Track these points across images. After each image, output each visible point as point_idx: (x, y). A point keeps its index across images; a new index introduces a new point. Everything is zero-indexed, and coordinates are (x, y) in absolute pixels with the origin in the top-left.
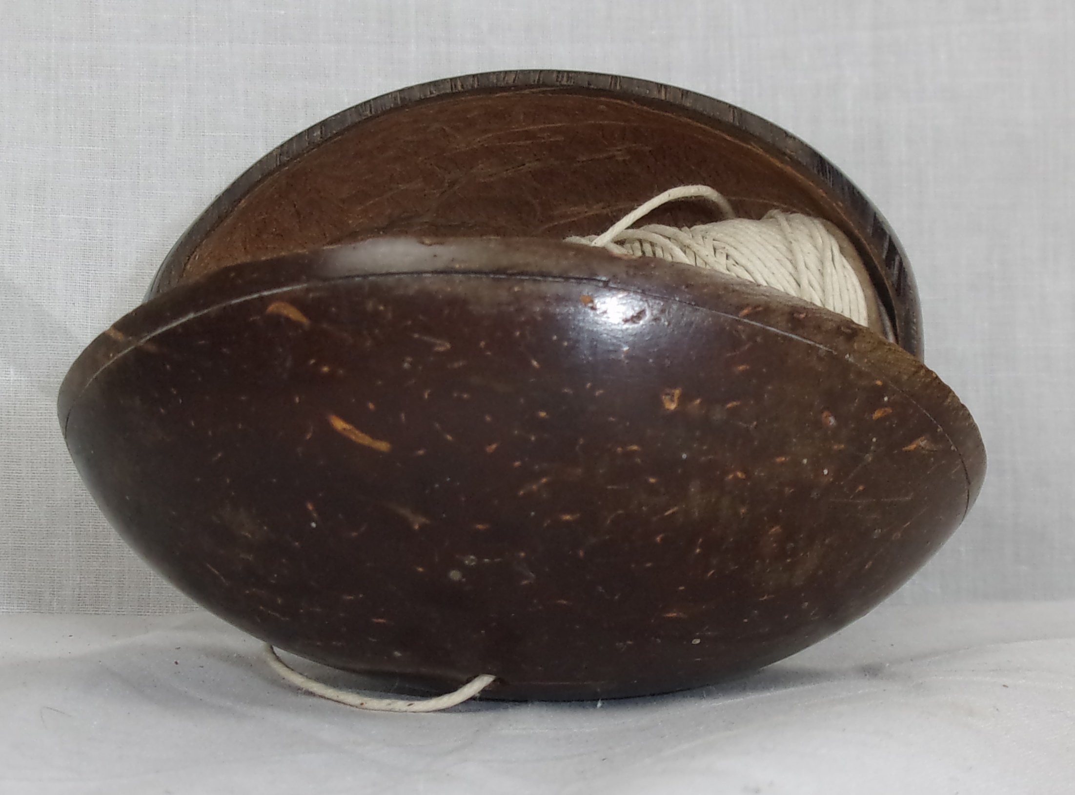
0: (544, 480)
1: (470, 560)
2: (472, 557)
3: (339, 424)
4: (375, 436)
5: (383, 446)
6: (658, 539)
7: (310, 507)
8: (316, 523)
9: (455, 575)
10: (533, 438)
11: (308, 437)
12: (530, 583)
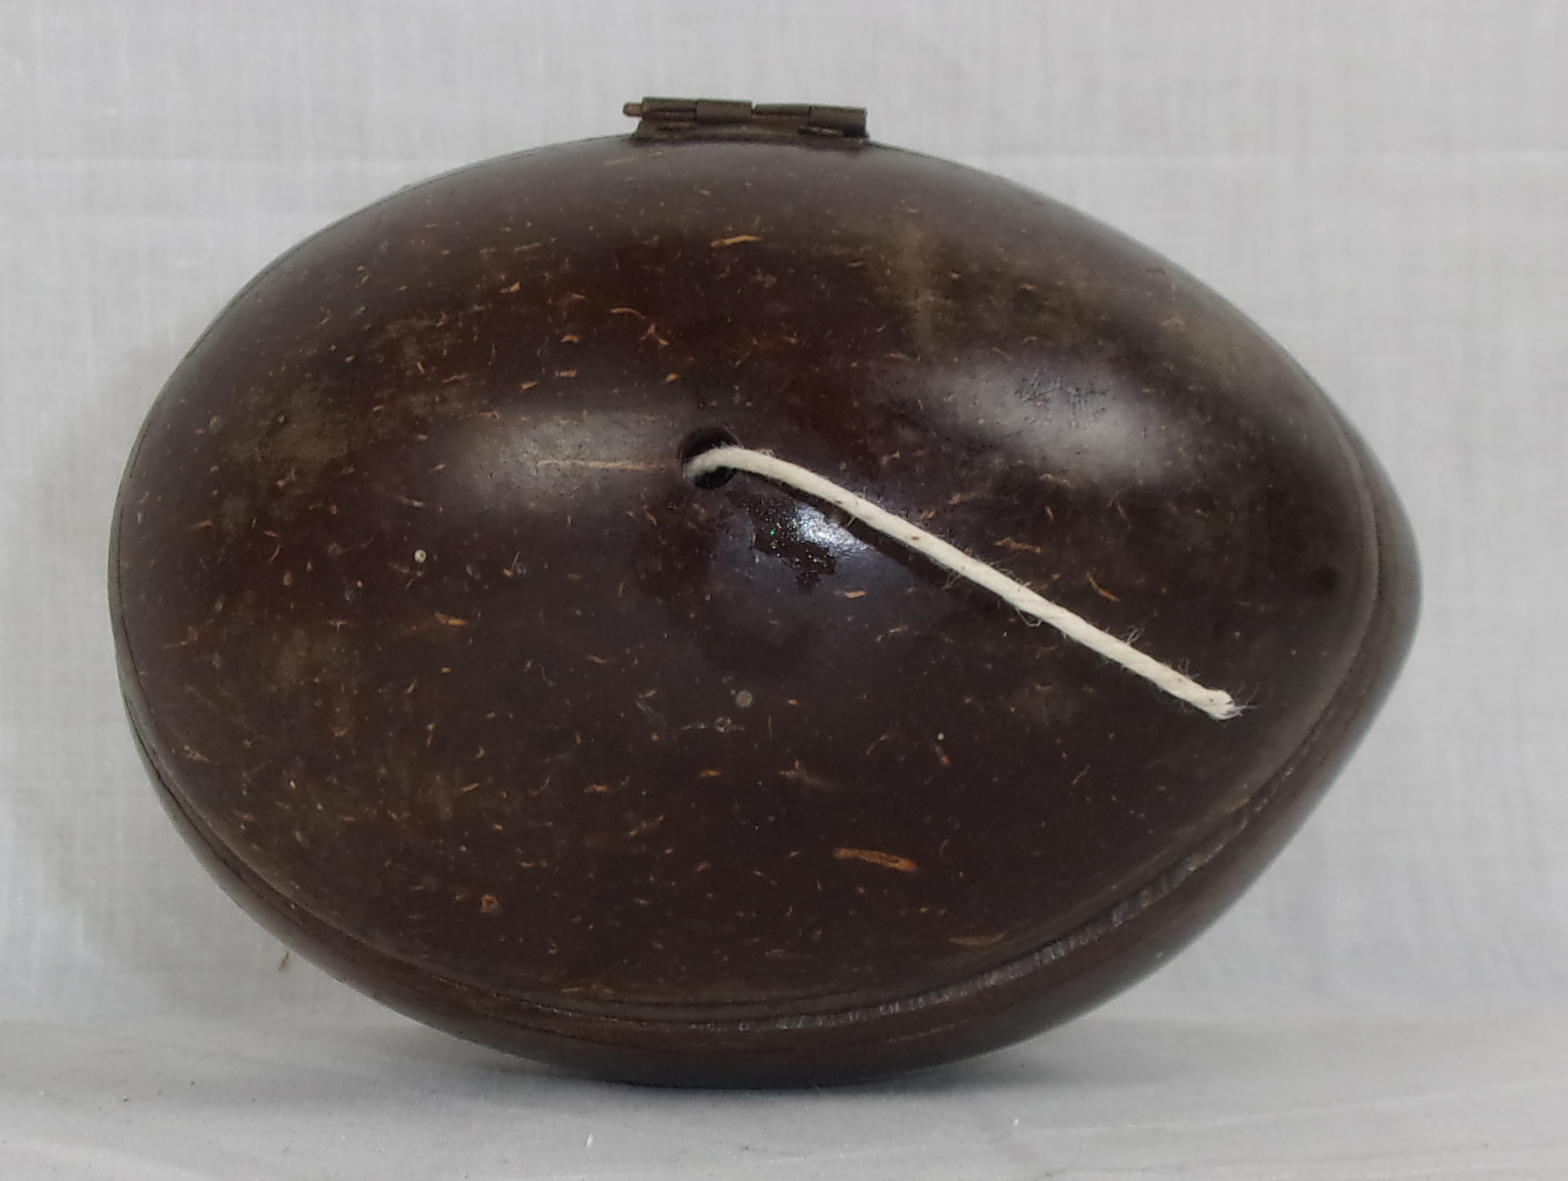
0: (633, 833)
1: (724, 725)
2: (722, 730)
3: (903, 864)
4: (856, 861)
5: (843, 853)
6: (482, 752)
7: (944, 760)
8: (937, 740)
9: (744, 699)
10: (652, 879)
11: (945, 843)
12: (643, 694)
